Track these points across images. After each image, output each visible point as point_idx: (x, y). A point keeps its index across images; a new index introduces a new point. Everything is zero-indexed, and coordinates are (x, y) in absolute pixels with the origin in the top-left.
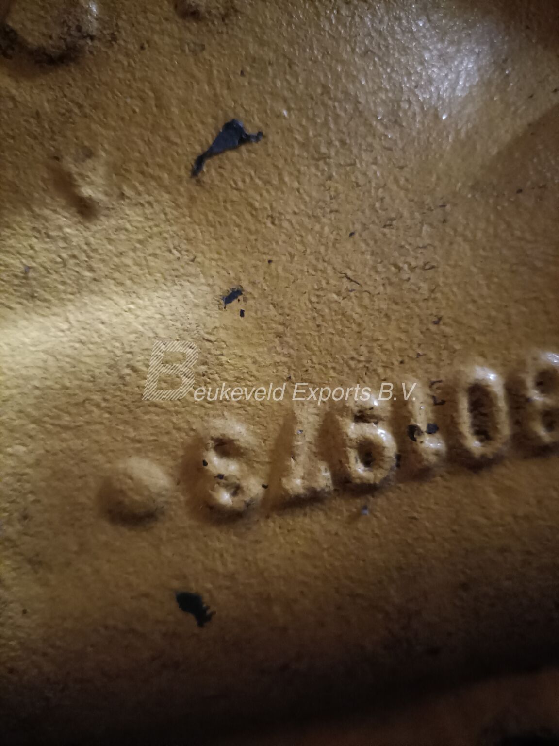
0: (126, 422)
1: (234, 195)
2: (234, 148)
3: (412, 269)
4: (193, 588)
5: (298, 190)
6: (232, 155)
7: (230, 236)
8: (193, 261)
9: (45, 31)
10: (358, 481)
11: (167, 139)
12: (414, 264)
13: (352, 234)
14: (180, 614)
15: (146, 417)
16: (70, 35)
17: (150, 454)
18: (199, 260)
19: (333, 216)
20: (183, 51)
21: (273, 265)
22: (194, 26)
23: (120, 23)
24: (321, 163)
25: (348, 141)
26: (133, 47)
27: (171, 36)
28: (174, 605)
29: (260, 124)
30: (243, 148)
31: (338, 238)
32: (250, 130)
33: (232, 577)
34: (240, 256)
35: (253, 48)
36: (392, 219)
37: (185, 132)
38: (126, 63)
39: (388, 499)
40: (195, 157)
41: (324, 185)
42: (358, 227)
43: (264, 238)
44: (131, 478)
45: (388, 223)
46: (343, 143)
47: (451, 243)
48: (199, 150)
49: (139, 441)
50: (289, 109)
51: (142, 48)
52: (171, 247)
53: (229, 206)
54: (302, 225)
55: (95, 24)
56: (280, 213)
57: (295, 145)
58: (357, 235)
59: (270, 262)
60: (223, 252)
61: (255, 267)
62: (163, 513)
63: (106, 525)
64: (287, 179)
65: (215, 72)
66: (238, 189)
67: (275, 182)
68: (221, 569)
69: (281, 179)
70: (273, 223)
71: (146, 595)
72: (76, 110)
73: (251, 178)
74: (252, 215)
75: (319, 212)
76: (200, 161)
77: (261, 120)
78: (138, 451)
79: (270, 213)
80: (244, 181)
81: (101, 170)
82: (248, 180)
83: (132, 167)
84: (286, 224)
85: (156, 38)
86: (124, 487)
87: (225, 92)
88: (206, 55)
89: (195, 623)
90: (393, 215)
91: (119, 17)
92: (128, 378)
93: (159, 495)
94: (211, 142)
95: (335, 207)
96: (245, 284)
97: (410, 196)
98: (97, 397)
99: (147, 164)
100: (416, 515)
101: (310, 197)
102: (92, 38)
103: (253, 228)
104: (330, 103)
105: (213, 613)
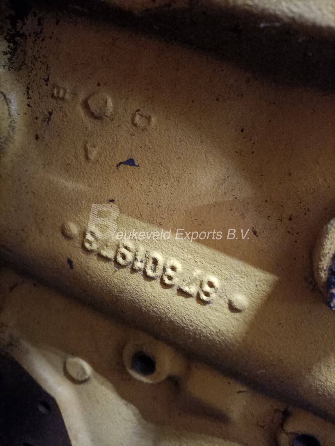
0: (74, 214)
1: (125, 177)
2: (130, 165)
3: (157, 222)
4: (72, 259)
5: (142, 184)
6: (129, 166)
7: (119, 186)
8: (108, 186)
9: (96, 109)
10: (118, 261)
11: (115, 154)
12: (158, 221)
13: (148, 204)
14: (67, 263)
15: (79, 216)
16: (101, 114)
17: (77, 224)
18: (109, 187)
19: (147, 196)
20: (128, 133)
21: (125, 199)
22: (134, 128)
23: (116, 117)
24: (151, 181)
25: (161, 179)
26: (116, 125)
27: (127, 128)
28: (66, 261)
29: (139, 163)
30: (132, 167)
31: (144, 202)
32: (136, 163)
33: (81, 263)
34: (119, 192)
35: (147, 142)
36: (160, 206)
37: (120, 154)
38: (113, 128)
39: (124, 270)
40: (119, 162)
41: (149, 187)
42: (151, 203)
43: (127, 191)
44: (69, 227)
45: (158, 206)
46: (160, 179)
47: (170, 222)
48: (121, 161)
49: (75, 220)
50: (149, 163)
51: (119, 126)
52: (104, 180)
53: (122, 178)
54: (138, 194)
55: (110, 114)
56: (134, 188)
57: (146, 173)
58: (149, 205)
59: (125, 198)
60: (116, 189)
61: (121, 197)
62: (73, 239)
63: (60, 233)
64: (140, 180)
65: (134, 143)
66: (126, 176)
67: (137, 179)
68: (80, 259)
69: (139, 179)
70: (131, 189)
71: (61, 254)
72: (96, 133)
73: (131, 175)
74: (127, 184)
75: (143, 193)
76: (120, 164)
77: (140, 162)
78: (74, 222)
79: (131, 186)
80: (129, 175)
81: (95, 152)
82: (130, 175)
83: (103, 156)
84: (134, 191)
85: (123, 125)
86: (67, 228)
87: (134, 150)
88: (134, 137)
89: (69, 267)
90: (161, 205)
91: (116, 115)
92: (79, 204)
93: (74, 235)
94: (125, 161)
95: (148, 194)
96: (116, 200)
97: (169, 203)
98: (70, 204)
99: (107, 157)
100: (129, 278)
101: (144, 188)
102: (107, 117)
103: (126, 187)
104: (161, 167)
105: (73, 268)
